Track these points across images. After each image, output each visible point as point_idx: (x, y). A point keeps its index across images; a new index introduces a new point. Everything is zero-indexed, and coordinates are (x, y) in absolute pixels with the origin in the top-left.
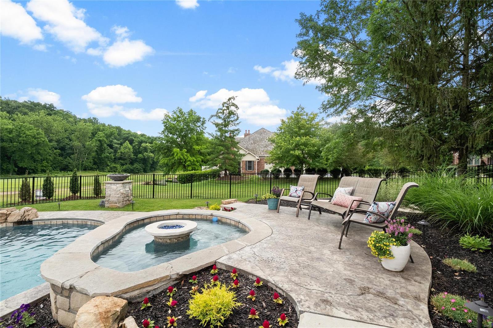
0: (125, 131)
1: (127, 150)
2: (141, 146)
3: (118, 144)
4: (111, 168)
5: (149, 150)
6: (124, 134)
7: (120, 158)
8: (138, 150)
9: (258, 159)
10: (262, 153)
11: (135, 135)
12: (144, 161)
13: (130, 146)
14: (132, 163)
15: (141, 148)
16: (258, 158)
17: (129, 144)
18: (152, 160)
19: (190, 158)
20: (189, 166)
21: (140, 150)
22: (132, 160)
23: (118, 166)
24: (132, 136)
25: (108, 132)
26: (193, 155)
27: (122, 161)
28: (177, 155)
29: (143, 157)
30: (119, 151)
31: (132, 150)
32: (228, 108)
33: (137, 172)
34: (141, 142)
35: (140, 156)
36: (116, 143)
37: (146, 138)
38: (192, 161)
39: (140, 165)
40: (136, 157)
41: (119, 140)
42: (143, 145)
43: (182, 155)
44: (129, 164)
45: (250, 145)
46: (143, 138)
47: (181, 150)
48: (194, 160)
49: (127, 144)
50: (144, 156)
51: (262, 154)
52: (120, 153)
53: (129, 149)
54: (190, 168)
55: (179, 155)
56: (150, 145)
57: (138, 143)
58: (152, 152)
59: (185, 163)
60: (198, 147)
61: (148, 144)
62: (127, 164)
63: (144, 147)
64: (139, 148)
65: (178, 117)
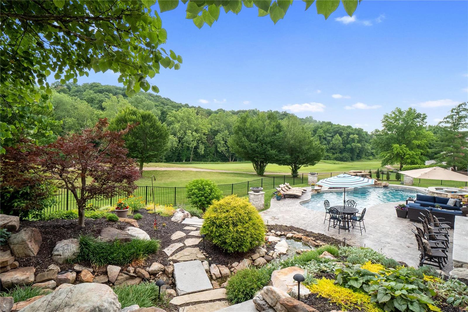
0: (336, 125)
1: (338, 141)
2: (349, 137)
3: (330, 137)
4: (325, 157)
5: (356, 141)
6: (335, 128)
7: (331, 149)
8: (346, 141)
11: (344, 128)
12: (352, 150)
13: (339, 138)
14: (341, 153)
15: (349, 139)
17: (339, 136)
18: (359, 150)
19: (409, 152)
20: (407, 158)
21: (348, 141)
22: (341, 150)
23: (330, 155)
24: (341, 129)
25: (325, 128)
26: (411, 149)
27: (333, 151)
28: (396, 150)
29: (351, 147)
30: (331, 143)
31: (341, 141)
32: (458, 113)
33: (346, 160)
34: (348, 134)
35: (348, 146)
36: (328, 136)
37: (352, 129)
38: (411, 154)
39: (348, 154)
40: (344, 147)
41: (330, 134)
42: (351, 136)
43: (401, 149)
44: (339, 153)
46: (350, 130)
47: (400, 145)
48: (413, 154)
49: (337, 136)
50: (351, 146)
52: (332, 145)
53: (339, 141)
54: (409, 161)
55: (399, 149)
56: (357, 136)
57: (346, 134)
58: (359, 142)
59: (404, 157)
60: (417, 142)
61: (355, 136)
62: (337, 153)
63: (351, 138)
64: (347, 139)
65: (396, 116)
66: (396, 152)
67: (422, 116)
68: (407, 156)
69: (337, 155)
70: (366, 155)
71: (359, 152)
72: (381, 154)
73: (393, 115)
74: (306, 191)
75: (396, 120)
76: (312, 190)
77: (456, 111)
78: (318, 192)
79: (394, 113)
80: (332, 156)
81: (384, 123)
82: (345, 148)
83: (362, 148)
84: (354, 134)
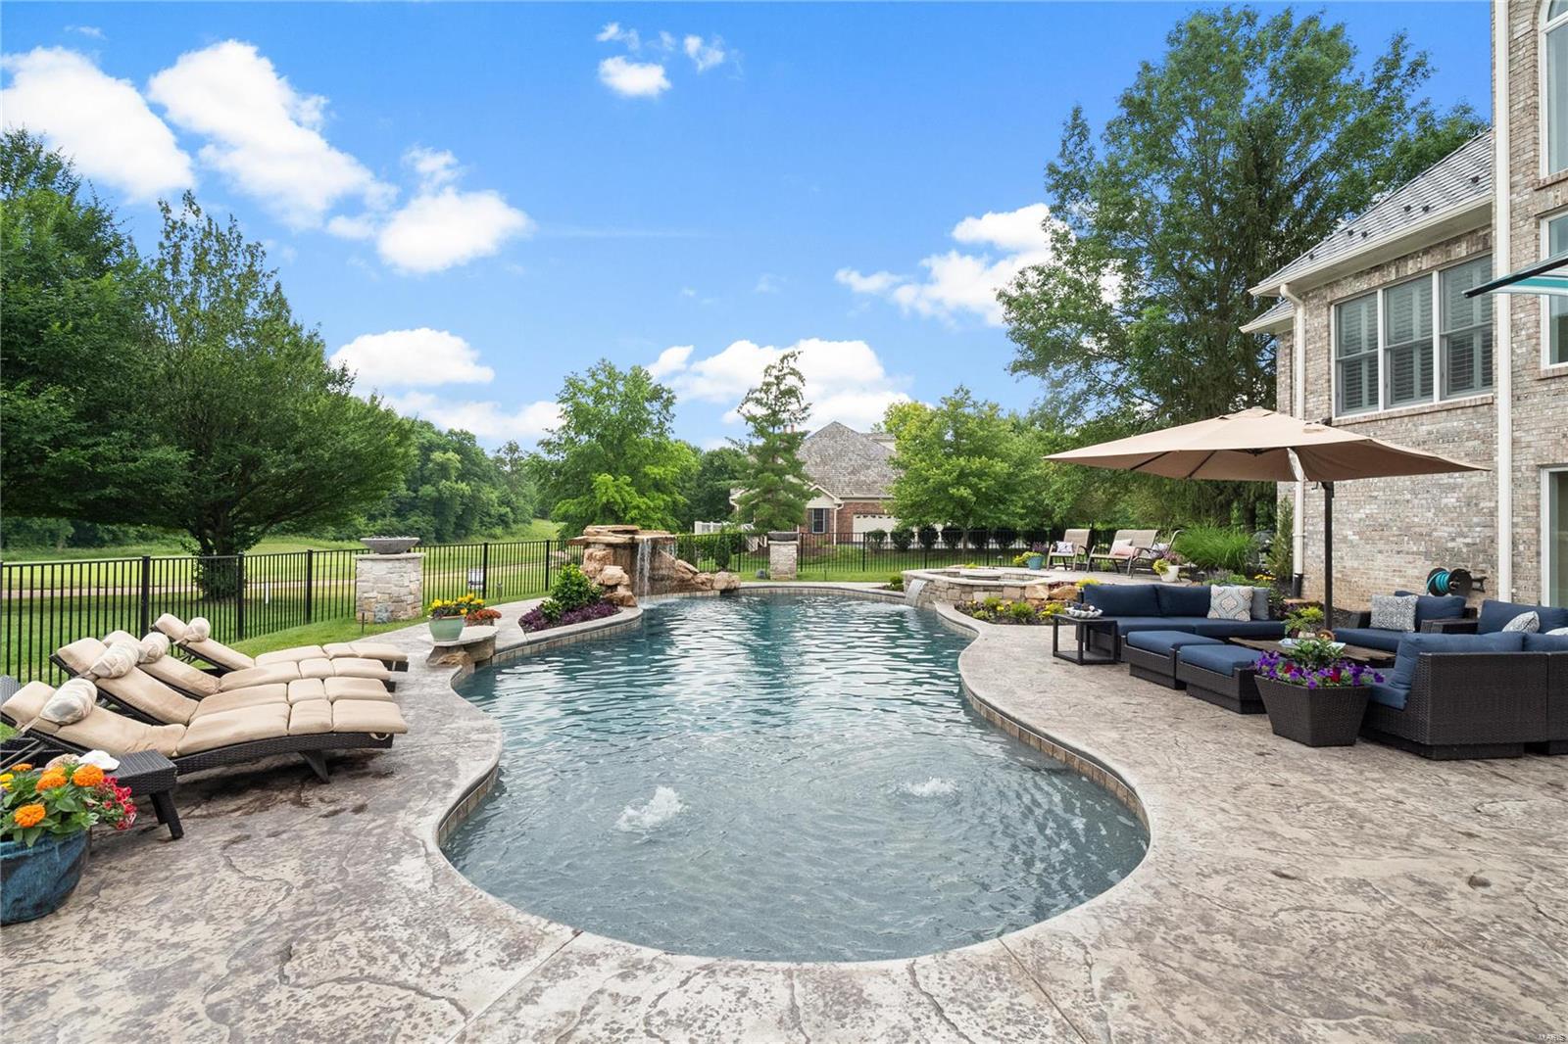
2: (429, 460)
5: (454, 474)
8: (418, 474)
9: (840, 505)
10: (847, 489)
12: (439, 506)
15: (431, 465)
16: (840, 502)
18: (462, 504)
19: (639, 500)
21: (427, 473)
22: (400, 503)
26: (642, 493)
28: (605, 492)
29: (435, 494)
32: (779, 379)
34: (427, 449)
35: (427, 490)
37: (439, 434)
39: (426, 517)
42: (437, 456)
43: (618, 491)
44: (392, 516)
45: (813, 469)
46: (428, 435)
47: (615, 478)
50: (438, 491)
51: (847, 492)
55: (612, 491)
56: (459, 458)
57: (420, 449)
58: (462, 476)
59: (625, 514)
60: (656, 470)
61: (450, 455)
62: (385, 516)
63: (438, 464)
64: (424, 465)
65: (602, 384)
66: (604, 499)
67: (665, 395)
68: (634, 513)
69: (387, 521)
70: (482, 523)
71: (463, 511)
72: (559, 509)
73: (591, 383)
74: (402, 666)
75: (599, 399)
76: (439, 651)
77: (775, 372)
78: (478, 664)
79: (593, 375)
80: (367, 525)
81: (564, 406)
82: (416, 497)
83: (474, 498)
84: (446, 451)
